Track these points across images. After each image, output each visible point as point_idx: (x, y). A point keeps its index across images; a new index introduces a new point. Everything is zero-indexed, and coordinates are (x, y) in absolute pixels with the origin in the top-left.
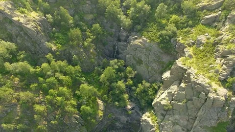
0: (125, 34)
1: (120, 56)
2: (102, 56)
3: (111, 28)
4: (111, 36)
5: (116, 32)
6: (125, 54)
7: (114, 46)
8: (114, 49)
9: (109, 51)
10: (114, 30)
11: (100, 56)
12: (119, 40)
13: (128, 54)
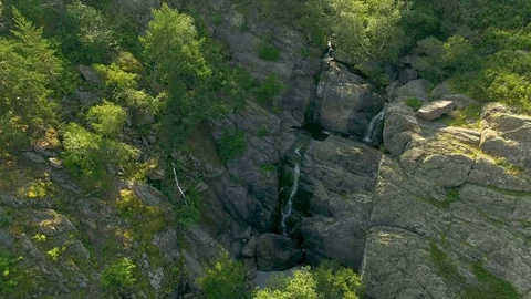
0: (351, 90)
1: (320, 226)
2: (205, 222)
3: (269, 54)
4: (265, 100)
5: (293, 78)
6: (354, 219)
7: (285, 162)
8: (284, 180)
9: (250, 190)
10: (283, 68)
11: (194, 228)
12: (314, 129)
13: (387, 223)
